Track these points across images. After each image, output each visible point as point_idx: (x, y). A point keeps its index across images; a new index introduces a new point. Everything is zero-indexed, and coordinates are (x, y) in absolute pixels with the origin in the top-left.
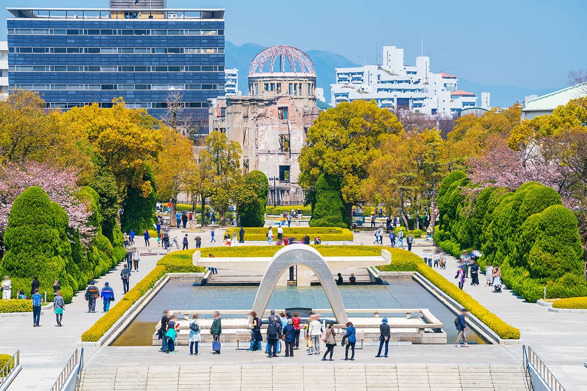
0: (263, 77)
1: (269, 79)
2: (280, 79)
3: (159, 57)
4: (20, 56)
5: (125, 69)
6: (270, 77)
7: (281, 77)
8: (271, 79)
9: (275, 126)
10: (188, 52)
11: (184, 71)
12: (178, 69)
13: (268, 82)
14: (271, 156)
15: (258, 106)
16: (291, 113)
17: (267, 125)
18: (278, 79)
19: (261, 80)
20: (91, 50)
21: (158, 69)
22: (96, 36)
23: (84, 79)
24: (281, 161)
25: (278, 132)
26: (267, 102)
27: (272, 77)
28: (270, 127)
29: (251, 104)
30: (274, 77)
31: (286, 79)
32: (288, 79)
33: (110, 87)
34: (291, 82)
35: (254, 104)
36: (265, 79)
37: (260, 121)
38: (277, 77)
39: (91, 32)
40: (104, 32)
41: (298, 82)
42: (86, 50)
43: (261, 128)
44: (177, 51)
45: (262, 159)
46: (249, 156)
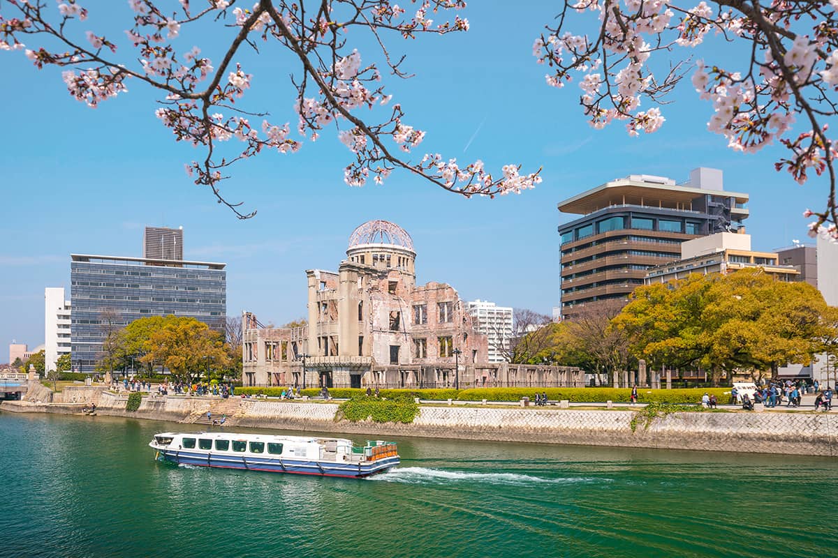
0: (372, 248)
1: (378, 250)
2: (390, 251)
3: (181, 292)
4: (80, 288)
5: (157, 299)
6: (380, 248)
7: (391, 249)
8: (380, 250)
9: (386, 302)
10: (201, 290)
11: (198, 302)
12: (194, 301)
13: (377, 253)
14: (383, 335)
15: (372, 276)
16: (400, 289)
17: (379, 299)
18: (388, 250)
19: (370, 250)
20: (133, 286)
21: (180, 300)
22: (137, 277)
23: (127, 305)
24: (391, 340)
25: (389, 309)
26: (380, 274)
27: (383, 248)
28: (382, 302)
29: (366, 274)
30: (385, 248)
31: (396, 251)
32: (399, 252)
33: (147, 311)
34: (400, 255)
35: (368, 274)
36: (374, 250)
37: (372, 295)
38: (387, 248)
39: (133, 274)
40: (142, 274)
41: (406, 257)
42: (129, 286)
43: (375, 302)
44: (193, 289)
45: (376, 335)
46: (364, 332)
